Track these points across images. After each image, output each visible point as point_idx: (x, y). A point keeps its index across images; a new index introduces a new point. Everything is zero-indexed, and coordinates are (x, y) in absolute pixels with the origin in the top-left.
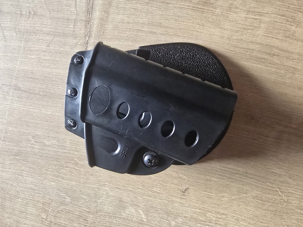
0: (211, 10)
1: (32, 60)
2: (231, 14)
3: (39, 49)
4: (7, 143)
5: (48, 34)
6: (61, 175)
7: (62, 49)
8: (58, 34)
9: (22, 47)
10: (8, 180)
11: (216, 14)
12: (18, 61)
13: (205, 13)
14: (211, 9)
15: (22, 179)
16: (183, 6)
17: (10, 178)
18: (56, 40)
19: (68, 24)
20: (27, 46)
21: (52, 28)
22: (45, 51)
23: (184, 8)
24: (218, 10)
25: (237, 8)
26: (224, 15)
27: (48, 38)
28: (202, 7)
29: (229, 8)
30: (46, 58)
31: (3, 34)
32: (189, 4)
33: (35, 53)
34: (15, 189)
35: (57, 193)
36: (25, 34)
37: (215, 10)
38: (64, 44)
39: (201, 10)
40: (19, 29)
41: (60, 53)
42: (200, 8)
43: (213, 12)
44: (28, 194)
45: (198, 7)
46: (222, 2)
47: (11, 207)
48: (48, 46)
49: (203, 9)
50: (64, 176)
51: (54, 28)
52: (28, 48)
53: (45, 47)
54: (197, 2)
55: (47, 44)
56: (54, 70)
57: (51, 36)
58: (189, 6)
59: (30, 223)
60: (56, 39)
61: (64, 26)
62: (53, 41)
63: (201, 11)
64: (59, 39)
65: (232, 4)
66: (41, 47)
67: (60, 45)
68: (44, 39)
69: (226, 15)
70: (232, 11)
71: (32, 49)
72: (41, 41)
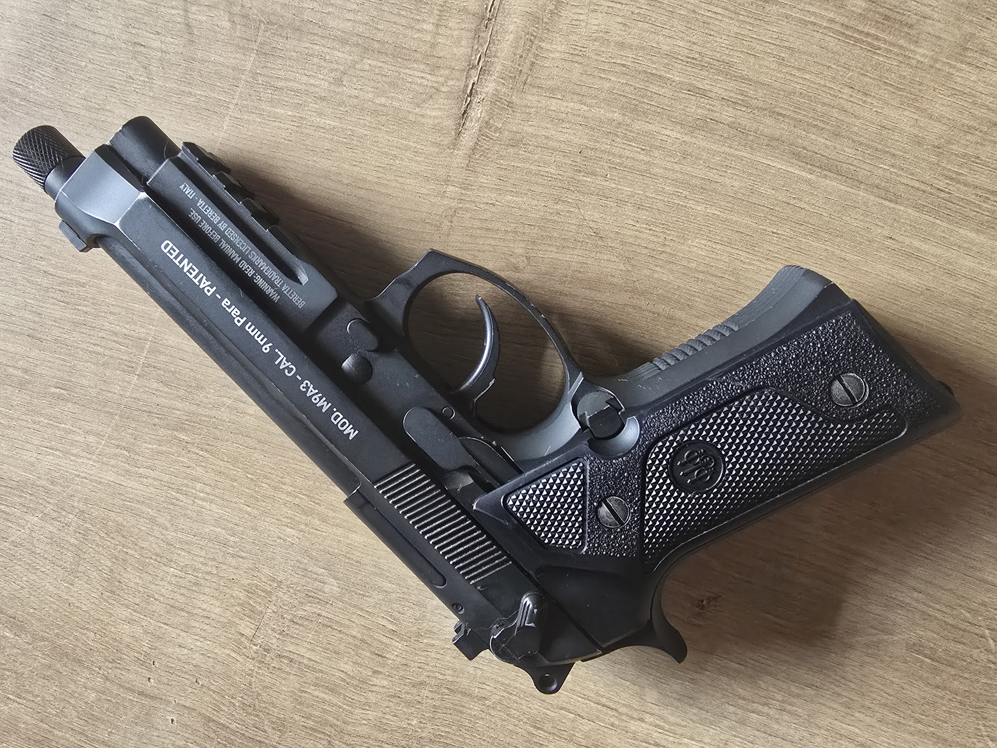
0: (901, 47)
1: (277, 124)
2: (961, 70)
3: (303, 87)
4: (155, 385)
5: (344, 42)
6: (321, 509)
7: (383, 100)
8: (376, 45)
9: (246, 73)
10: (143, 502)
11: (914, 62)
12: (227, 118)
13: (878, 51)
14: (902, 42)
15: (190, 507)
16: (812, 19)
17: (150, 499)
18: (367, 67)
19: (418, 17)
20: (264, 71)
21: (360, 22)
22: (323, 99)
23: (815, 24)
24: (921, 50)
25: (984, 52)
26: (940, 70)
27: (340, 55)
28: (873, 31)
29: (958, 50)
30: (322, 121)
31: (186, 17)
32: (832, 15)
33: (286, 99)
34: (163, 535)
35: (298, 564)
36: (262, 26)
37: (912, 47)
38: (393, 85)
39: (869, 40)
40: (243, 6)
41: (375, 113)
42: (868, 34)
43: (907, 53)
44: (203, 553)
45: (861, 28)
46: (941, 26)
47: (141, 589)
48: (339, 82)
49: (878, 38)
50: (331, 514)
51: (366, 24)
52: (266, 79)
53: (327, 84)
54: (860, 11)
55: (333, 75)
56: (346, 166)
57: (354, 49)
58: (831, 21)
59: (199, 644)
60: (369, 61)
61: (403, 21)
62: (357, 66)
63: (869, 44)
64: (380, 64)
65: (972, 35)
66: (312, 81)
67: (379, 85)
68: (328, 58)
69: (947, 69)
70: (969, 60)
71: (281, 84)
72: (315, 60)
